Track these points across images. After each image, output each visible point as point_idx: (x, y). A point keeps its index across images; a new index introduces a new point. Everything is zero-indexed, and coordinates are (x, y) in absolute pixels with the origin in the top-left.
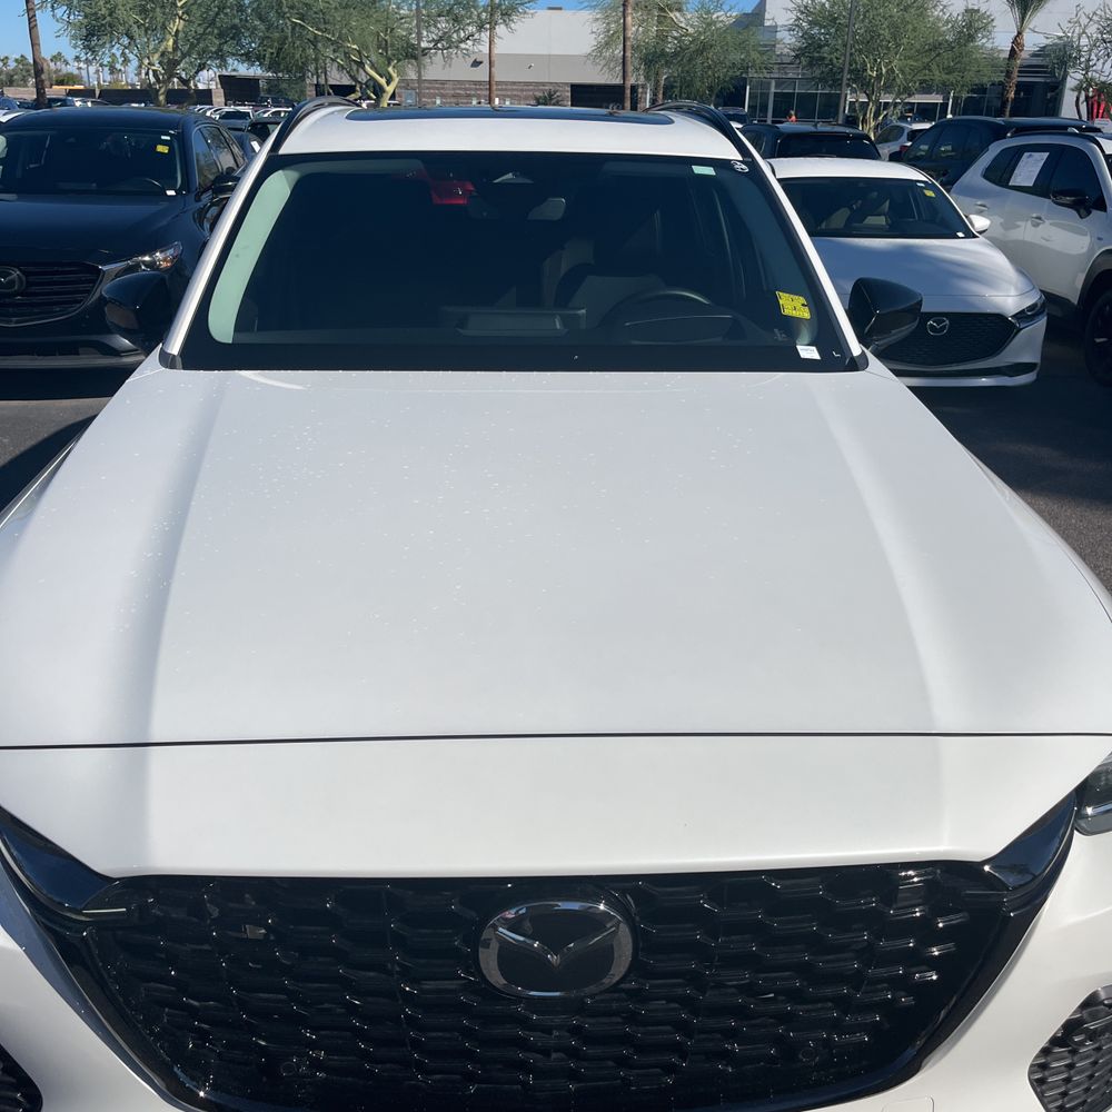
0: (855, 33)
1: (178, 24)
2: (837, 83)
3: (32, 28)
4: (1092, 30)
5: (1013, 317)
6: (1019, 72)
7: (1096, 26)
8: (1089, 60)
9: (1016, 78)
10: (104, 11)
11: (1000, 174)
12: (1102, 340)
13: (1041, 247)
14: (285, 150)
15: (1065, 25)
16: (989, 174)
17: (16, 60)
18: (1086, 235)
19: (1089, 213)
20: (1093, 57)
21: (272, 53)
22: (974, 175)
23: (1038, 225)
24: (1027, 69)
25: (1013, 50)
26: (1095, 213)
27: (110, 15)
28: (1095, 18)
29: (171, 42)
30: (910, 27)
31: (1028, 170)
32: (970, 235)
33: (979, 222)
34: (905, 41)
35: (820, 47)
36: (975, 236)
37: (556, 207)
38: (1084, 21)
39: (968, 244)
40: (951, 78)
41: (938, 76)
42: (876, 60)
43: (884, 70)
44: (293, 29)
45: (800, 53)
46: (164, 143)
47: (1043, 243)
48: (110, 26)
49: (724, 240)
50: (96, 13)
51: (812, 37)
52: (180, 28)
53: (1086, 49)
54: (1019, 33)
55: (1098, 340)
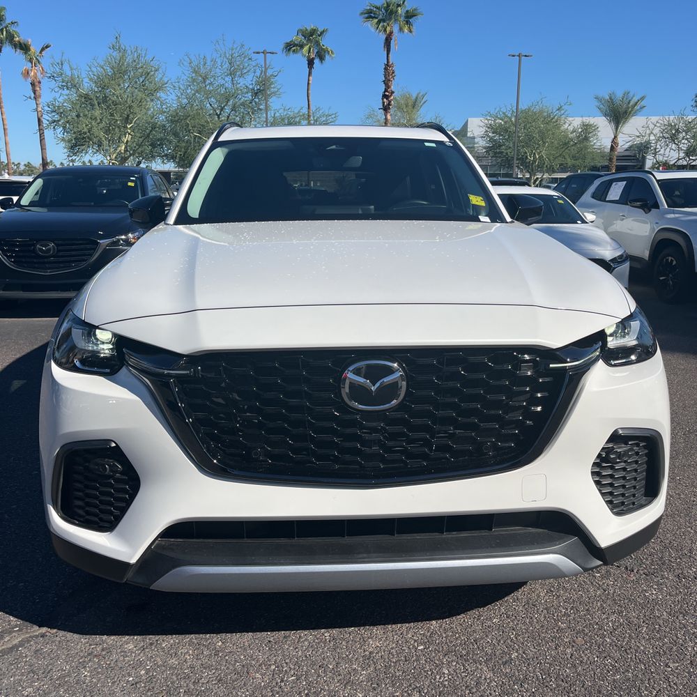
0: (519, 137)
1: (128, 137)
2: (510, 166)
3: (42, 140)
4: (657, 131)
5: (610, 261)
6: (617, 160)
7: (659, 129)
8: (655, 149)
9: (615, 163)
10: (86, 130)
11: (601, 195)
12: (663, 278)
13: (627, 234)
14: (222, 138)
15: (641, 130)
16: (594, 196)
17: (25, 165)
18: (647, 223)
19: (650, 210)
20: (658, 146)
21: (181, 155)
22: (587, 197)
23: (623, 219)
24: (620, 158)
25: (612, 146)
26: (653, 210)
27: (89, 132)
28: (658, 125)
29: (123, 148)
30: (551, 132)
31: (616, 191)
32: (584, 222)
33: (590, 217)
34: (548, 140)
35: (500, 146)
36: (587, 223)
37: (357, 161)
38: (651, 126)
39: (584, 226)
40: (577, 163)
41: (570, 162)
42: (532, 151)
43: (537, 157)
44: (195, 138)
45: (488, 149)
46: (132, 181)
47: (629, 231)
48: (88, 138)
49: (442, 188)
50: (81, 131)
51: (495, 141)
52: (129, 140)
53: (653, 142)
54: (615, 137)
55: (661, 278)
